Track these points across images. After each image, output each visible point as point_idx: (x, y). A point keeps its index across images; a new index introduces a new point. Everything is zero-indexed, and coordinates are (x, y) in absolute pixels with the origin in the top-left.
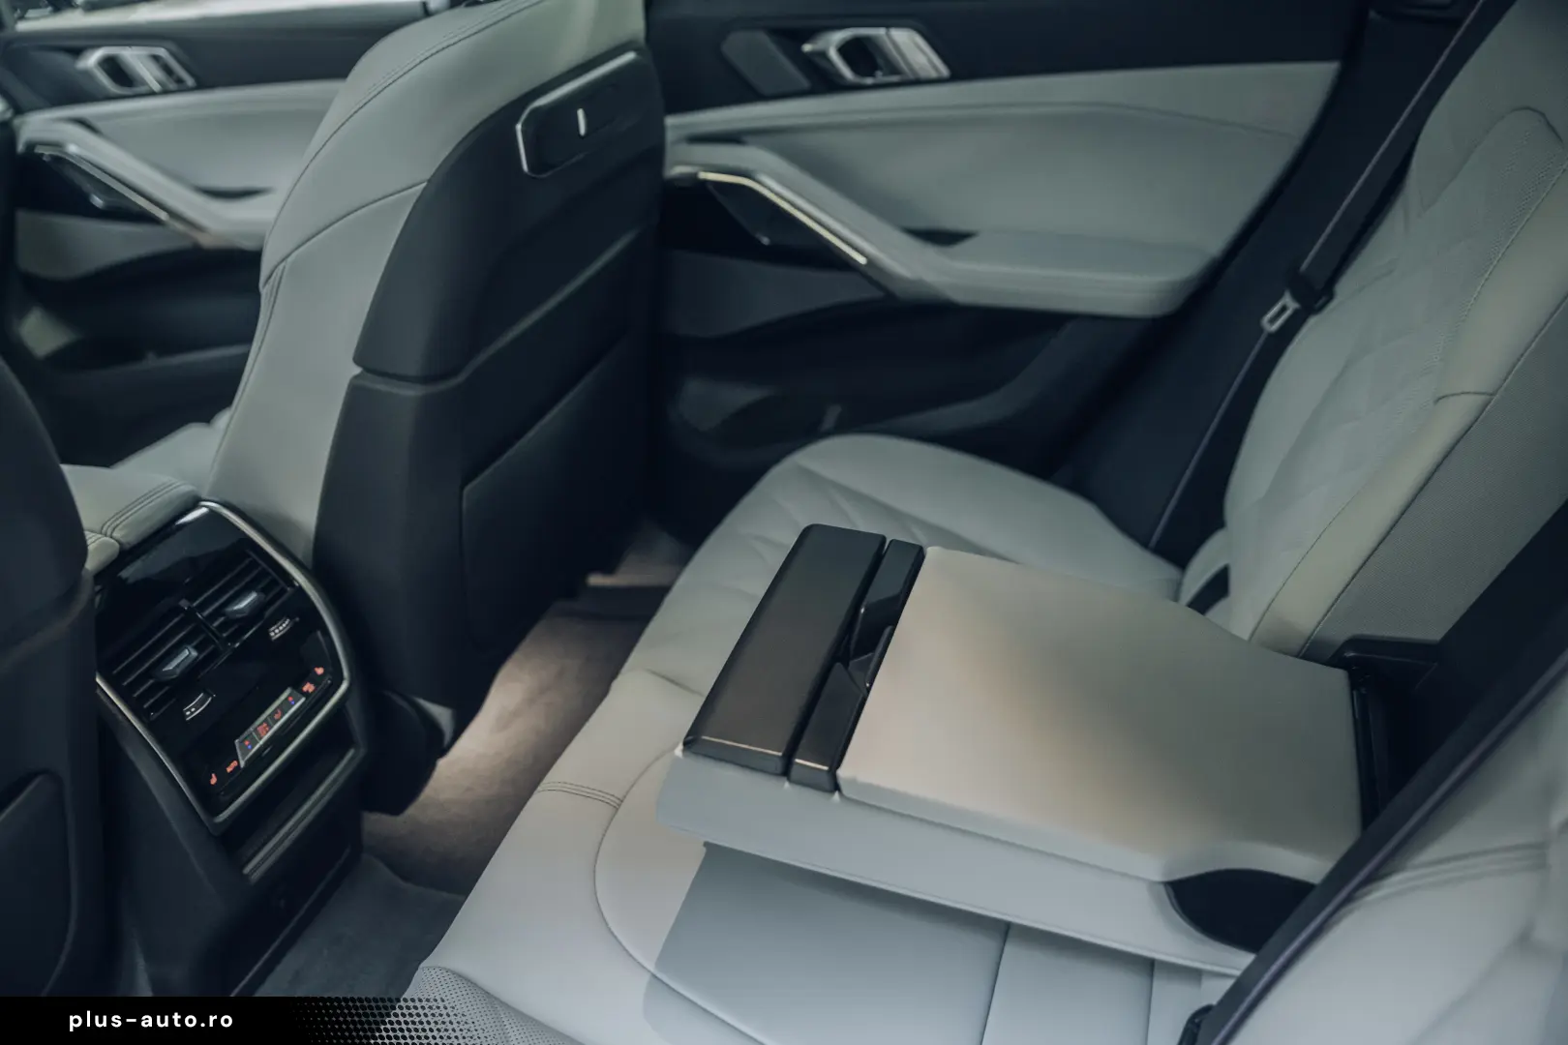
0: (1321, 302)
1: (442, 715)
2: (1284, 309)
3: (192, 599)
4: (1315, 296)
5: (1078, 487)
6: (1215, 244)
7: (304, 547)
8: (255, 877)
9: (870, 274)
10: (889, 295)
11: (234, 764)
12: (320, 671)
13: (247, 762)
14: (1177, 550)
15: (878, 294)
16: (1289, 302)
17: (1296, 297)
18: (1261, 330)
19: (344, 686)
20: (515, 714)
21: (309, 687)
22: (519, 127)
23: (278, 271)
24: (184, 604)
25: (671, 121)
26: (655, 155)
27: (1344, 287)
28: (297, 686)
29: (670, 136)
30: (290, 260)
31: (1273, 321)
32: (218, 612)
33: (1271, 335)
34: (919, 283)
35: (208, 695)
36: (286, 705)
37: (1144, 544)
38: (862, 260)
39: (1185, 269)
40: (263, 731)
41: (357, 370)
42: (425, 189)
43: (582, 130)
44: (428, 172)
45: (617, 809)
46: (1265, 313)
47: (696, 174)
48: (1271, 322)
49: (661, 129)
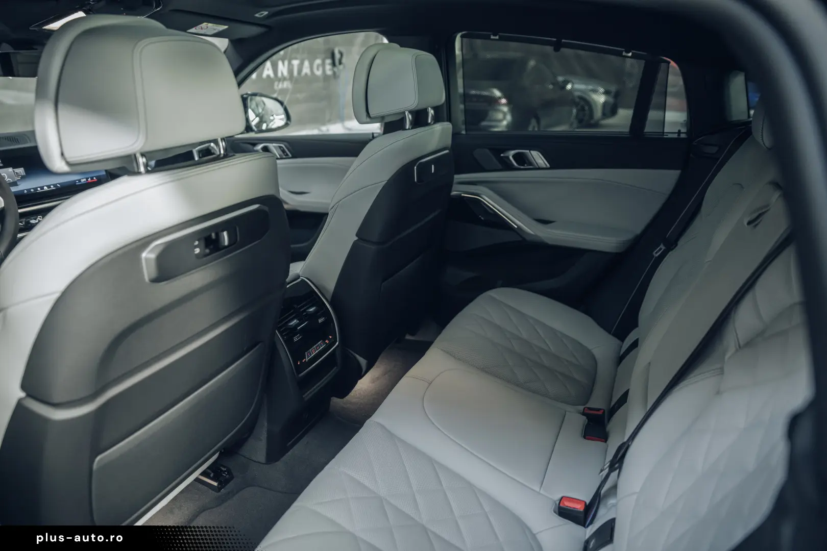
0: (673, 247)
1: (363, 362)
2: (661, 249)
3: (298, 305)
4: (671, 245)
5: (587, 312)
6: (638, 230)
7: (329, 297)
8: (306, 399)
9: (518, 231)
10: (524, 239)
11: (305, 360)
12: (331, 337)
13: (308, 360)
14: (621, 335)
15: (520, 239)
16: (662, 247)
17: (664, 245)
18: (653, 256)
19: (337, 343)
20: (378, 378)
21: (327, 341)
22: (415, 167)
23: (336, 206)
24: (296, 306)
25: (456, 176)
26: (449, 186)
27: (681, 242)
28: (324, 340)
29: (455, 181)
30: (340, 202)
31: (656, 253)
32: (305, 311)
33: (656, 257)
34: (536, 236)
35: (300, 335)
36: (320, 346)
37: (610, 333)
38: (516, 227)
39: (628, 237)
40: (314, 352)
41: (356, 238)
42: (386, 183)
43: (433, 172)
44: (388, 179)
45: (430, 384)
46: (654, 251)
47: (461, 194)
48: (656, 254)
49: (453, 178)
